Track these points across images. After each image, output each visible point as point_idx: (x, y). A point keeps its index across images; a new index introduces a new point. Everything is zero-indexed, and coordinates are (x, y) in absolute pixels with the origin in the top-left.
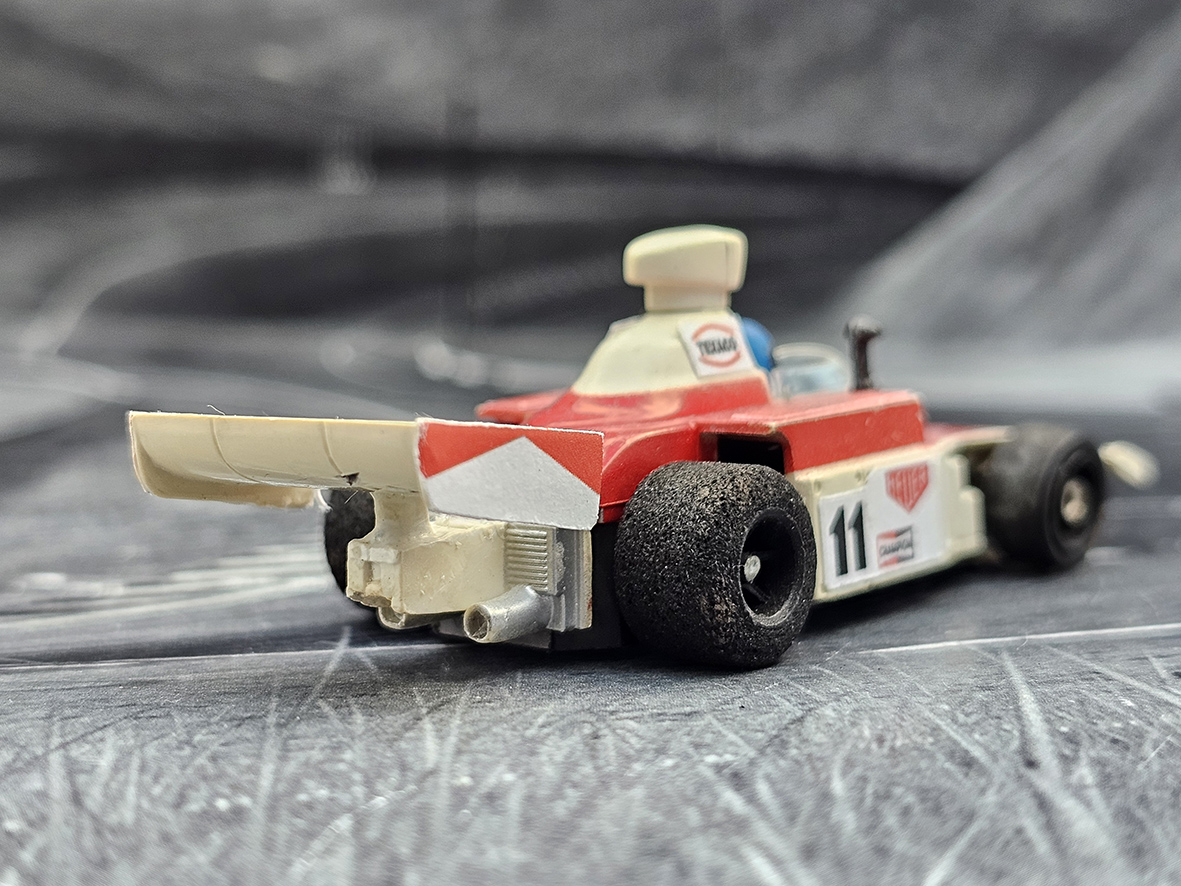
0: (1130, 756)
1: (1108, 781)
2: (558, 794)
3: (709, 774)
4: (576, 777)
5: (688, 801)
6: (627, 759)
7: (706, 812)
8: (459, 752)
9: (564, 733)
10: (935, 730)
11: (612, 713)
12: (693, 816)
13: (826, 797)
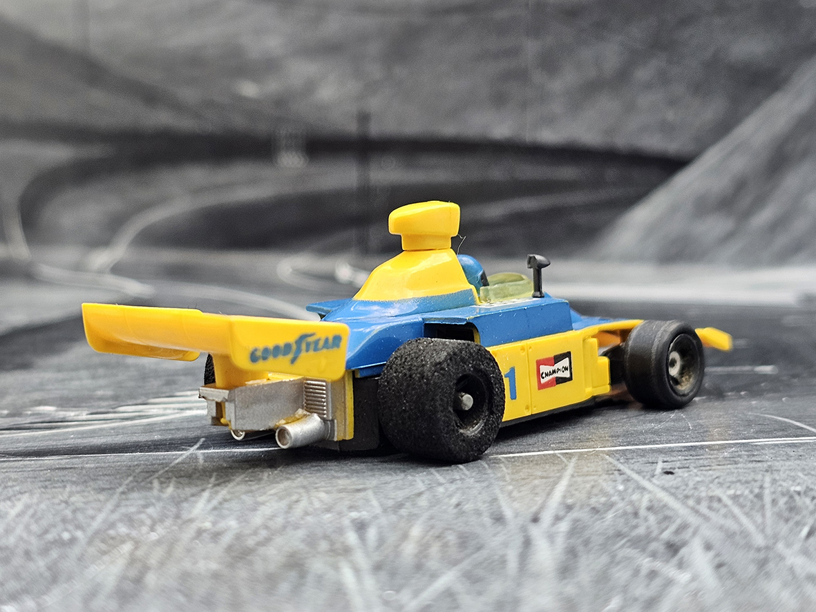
0: (596, 517)
1: (575, 531)
2: (255, 533)
3: (346, 522)
4: (271, 524)
5: (326, 537)
6: (306, 513)
7: (332, 543)
8: (215, 508)
9: (281, 499)
10: (495, 500)
11: (316, 488)
12: (324, 546)
13: (405, 536)
